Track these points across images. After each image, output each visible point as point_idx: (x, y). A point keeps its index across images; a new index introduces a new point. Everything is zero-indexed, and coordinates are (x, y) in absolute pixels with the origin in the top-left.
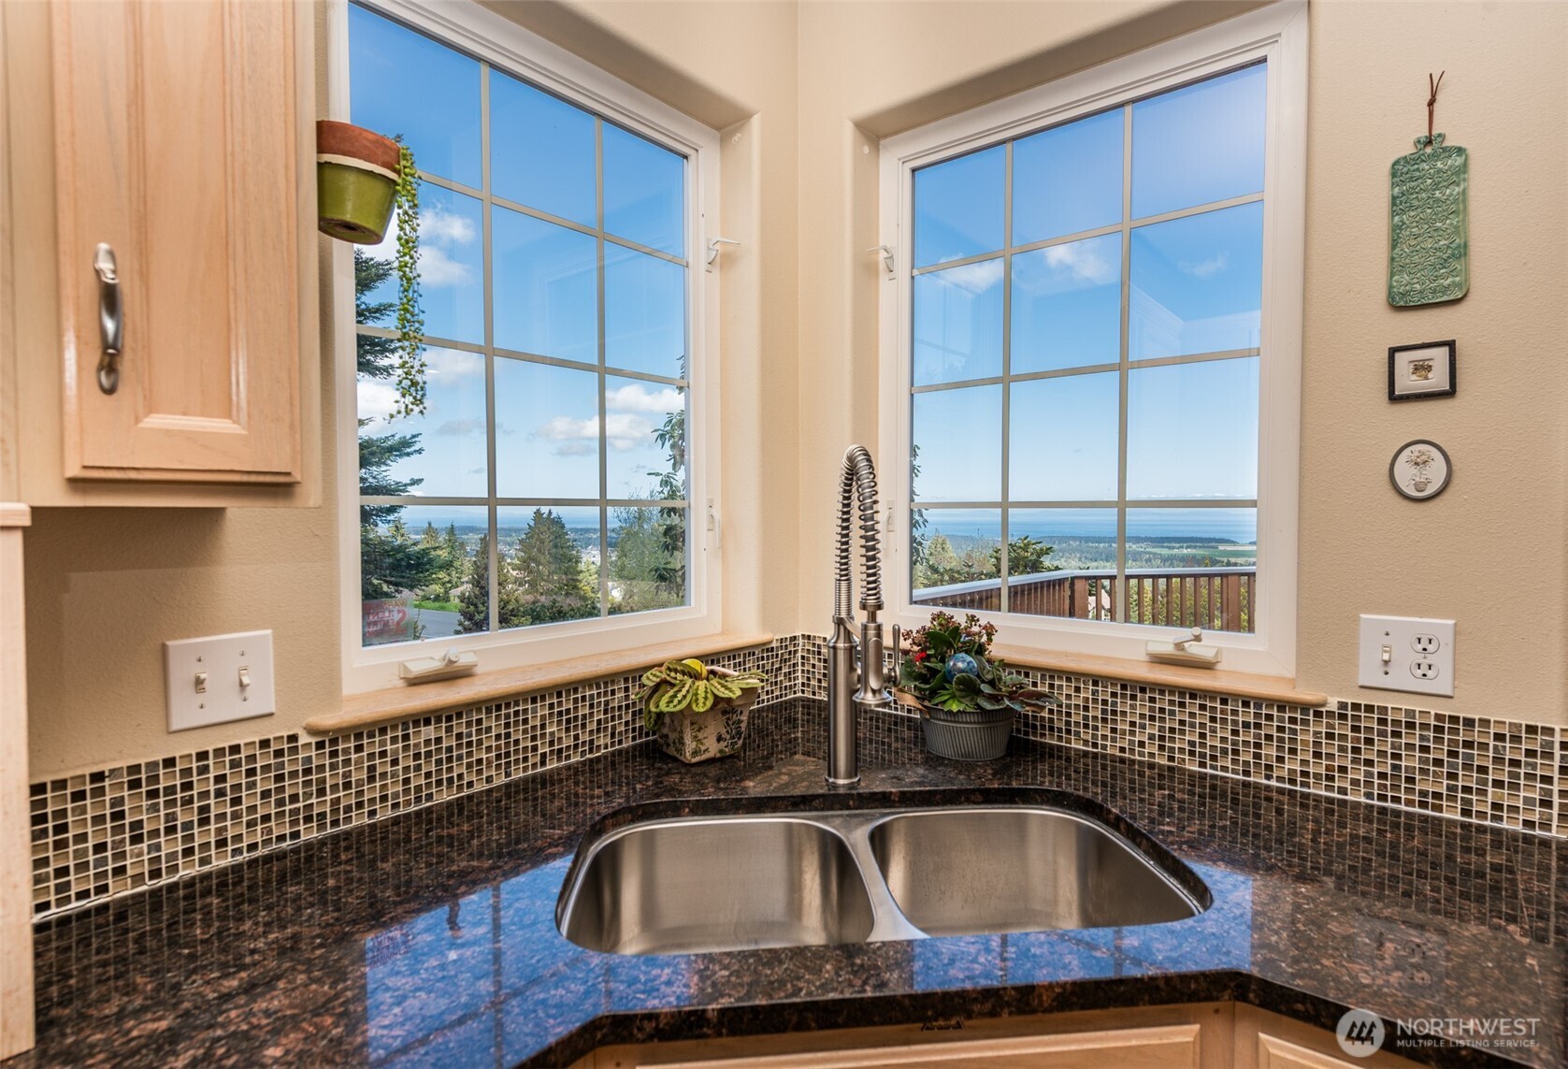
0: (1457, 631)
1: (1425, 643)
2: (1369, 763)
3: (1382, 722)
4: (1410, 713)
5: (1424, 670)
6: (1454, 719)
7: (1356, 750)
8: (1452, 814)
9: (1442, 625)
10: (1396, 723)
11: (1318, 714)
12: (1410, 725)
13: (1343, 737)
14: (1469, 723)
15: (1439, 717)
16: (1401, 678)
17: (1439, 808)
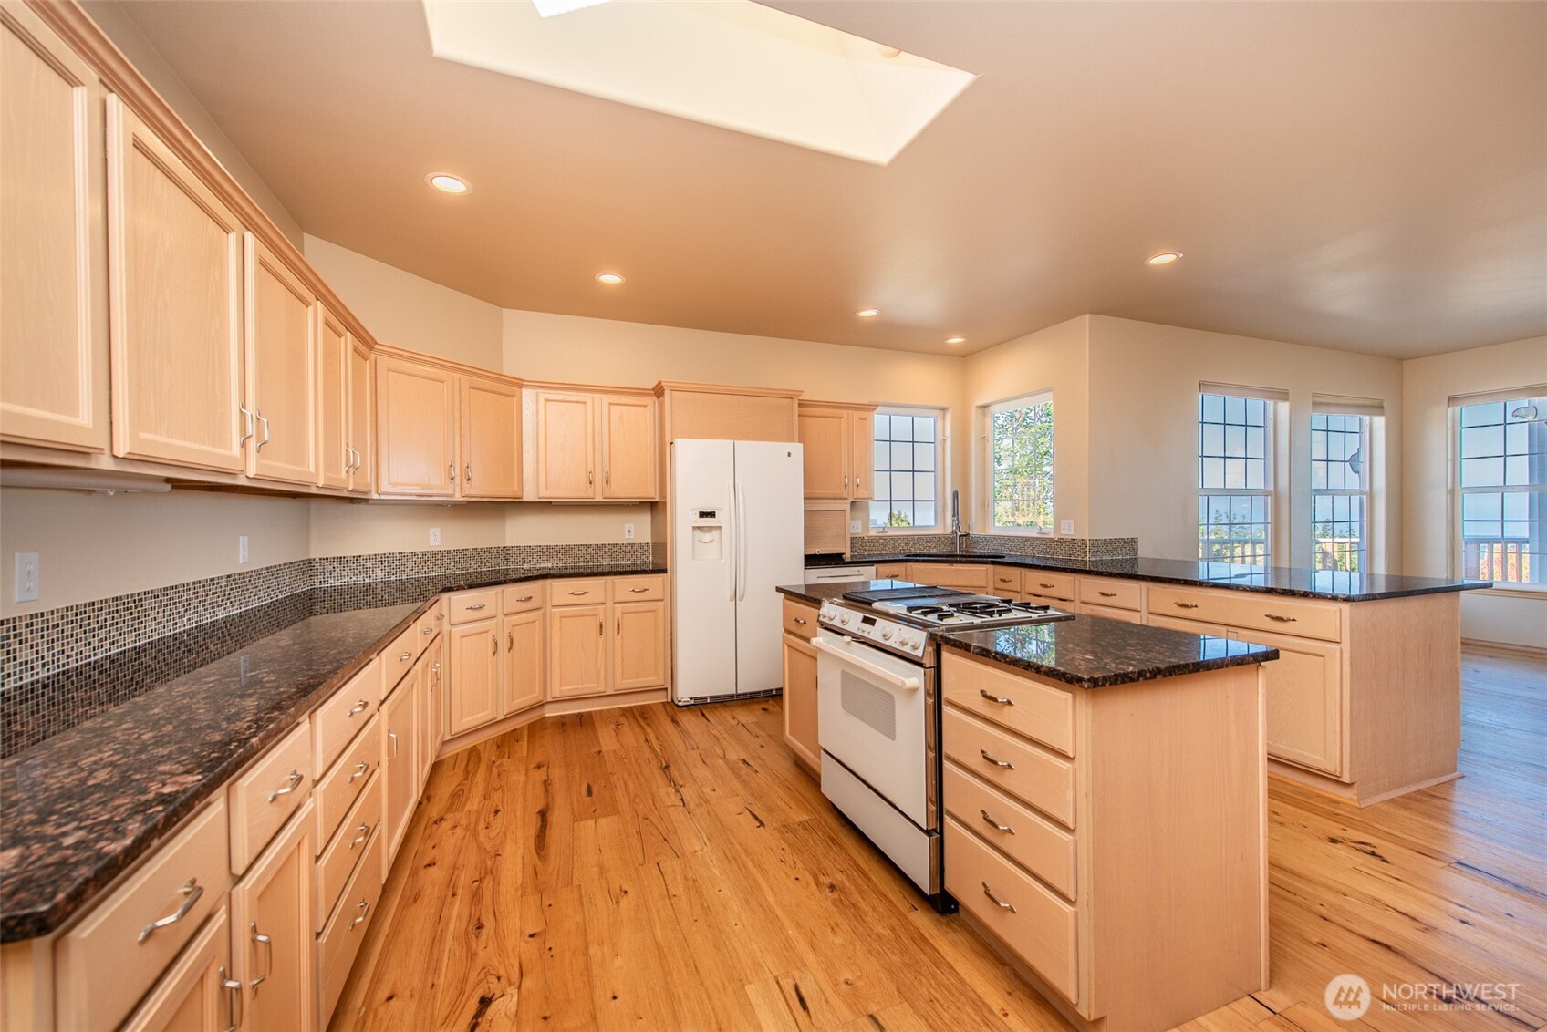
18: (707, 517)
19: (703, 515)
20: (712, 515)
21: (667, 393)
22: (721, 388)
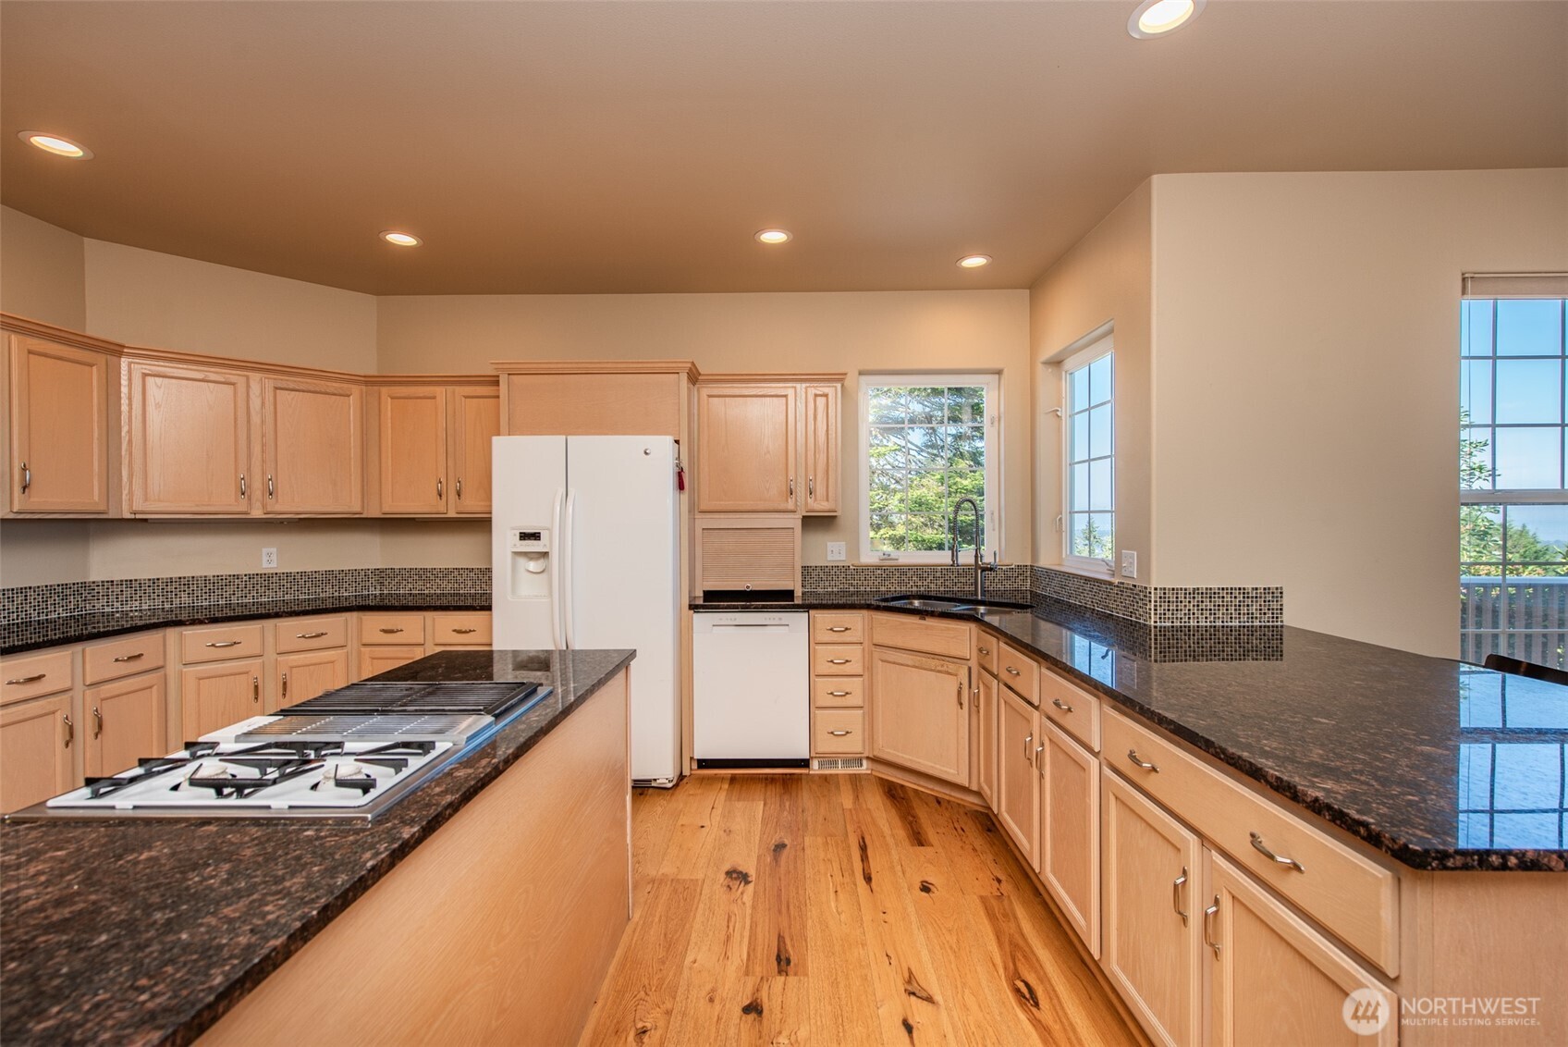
18: (529, 539)
19: (524, 536)
20: (535, 536)
21: (503, 380)
22: (570, 366)
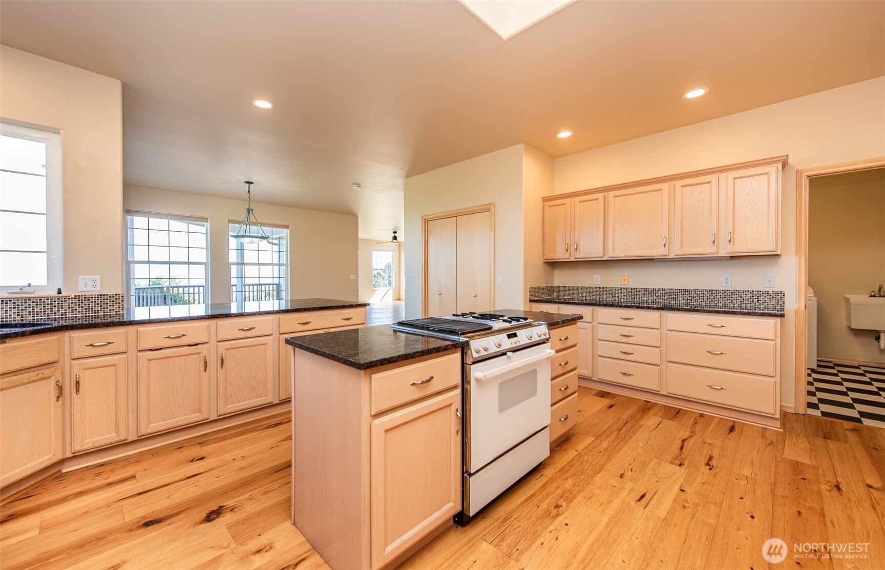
0: (101, 278)
1: (94, 281)
2: (82, 307)
3: (85, 298)
4: (92, 295)
5: (94, 286)
6: (101, 295)
7: (79, 305)
8: (101, 314)
9: (98, 277)
10: (89, 298)
11: (69, 299)
12: (92, 298)
13: (76, 303)
14: (104, 295)
15: (98, 295)
16: (90, 288)
17: (98, 313)
